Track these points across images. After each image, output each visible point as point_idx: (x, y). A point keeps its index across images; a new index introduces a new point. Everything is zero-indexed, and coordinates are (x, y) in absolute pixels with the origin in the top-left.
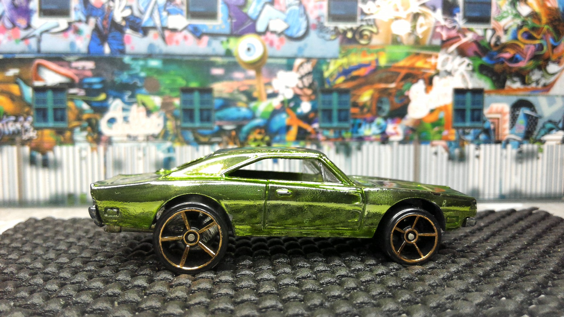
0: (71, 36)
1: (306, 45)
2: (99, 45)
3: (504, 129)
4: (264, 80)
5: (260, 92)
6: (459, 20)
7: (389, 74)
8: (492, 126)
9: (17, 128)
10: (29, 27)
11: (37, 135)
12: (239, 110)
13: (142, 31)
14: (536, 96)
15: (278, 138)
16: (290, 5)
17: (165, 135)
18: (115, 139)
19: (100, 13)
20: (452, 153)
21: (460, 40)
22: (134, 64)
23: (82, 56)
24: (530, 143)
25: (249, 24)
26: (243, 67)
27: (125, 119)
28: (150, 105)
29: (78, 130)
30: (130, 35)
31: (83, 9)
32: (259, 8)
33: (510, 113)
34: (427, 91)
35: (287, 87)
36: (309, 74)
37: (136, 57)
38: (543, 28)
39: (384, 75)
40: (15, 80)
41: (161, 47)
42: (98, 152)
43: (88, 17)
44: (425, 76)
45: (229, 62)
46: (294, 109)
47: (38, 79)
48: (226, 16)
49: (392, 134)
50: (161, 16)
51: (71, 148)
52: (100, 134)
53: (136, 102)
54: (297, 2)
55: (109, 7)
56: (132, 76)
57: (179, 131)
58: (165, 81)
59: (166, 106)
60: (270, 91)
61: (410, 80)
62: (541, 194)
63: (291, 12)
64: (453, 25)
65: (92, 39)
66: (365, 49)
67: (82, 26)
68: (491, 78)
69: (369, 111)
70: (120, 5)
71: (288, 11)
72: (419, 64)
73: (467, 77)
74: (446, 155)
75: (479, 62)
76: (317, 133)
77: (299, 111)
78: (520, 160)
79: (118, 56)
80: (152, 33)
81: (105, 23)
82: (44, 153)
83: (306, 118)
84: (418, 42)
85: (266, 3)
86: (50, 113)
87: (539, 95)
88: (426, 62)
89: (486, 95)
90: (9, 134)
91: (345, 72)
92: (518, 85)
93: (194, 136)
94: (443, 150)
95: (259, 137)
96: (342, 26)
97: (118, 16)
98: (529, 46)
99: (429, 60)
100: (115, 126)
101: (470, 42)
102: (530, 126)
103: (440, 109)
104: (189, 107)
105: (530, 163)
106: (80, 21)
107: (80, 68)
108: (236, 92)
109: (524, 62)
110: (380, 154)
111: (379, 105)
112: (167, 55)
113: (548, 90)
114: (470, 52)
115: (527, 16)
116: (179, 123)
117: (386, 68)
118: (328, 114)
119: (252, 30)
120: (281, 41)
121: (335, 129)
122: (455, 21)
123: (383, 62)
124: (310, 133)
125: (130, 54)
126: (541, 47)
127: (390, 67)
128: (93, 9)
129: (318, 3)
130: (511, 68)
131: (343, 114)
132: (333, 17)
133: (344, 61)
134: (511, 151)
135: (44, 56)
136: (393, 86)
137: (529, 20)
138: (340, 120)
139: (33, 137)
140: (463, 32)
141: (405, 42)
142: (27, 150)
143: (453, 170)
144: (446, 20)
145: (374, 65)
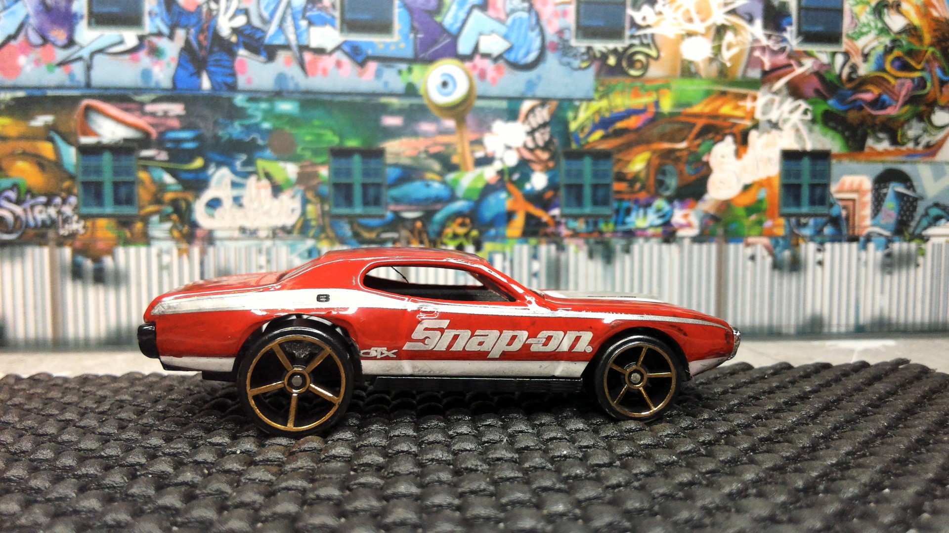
0: (144, 59)
1: (539, 77)
2: (192, 75)
3: (863, 218)
4: (470, 136)
5: (463, 155)
6: (791, 38)
7: (676, 126)
8: (844, 213)
9: (50, 216)
10: (71, 43)
11: (84, 227)
12: (428, 186)
13: (264, 54)
14: (915, 162)
15: (493, 232)
16: (513, 11)
17: (304, 228)
18: (218, 234)
19: (193, 20)
20: (779, 257)
21: (793, 71)
22: (251, 108)
23: (161, 94)
24: (905, 241)
25: (446, 41)
26: (436, 113)
27: (237, 200)
28: (279, 178)
29: (155, 218)
30: (245, 59)
31: (164, 14)
32: (462, 15)
33: (872, 191)
34: (738, 154)
35: (509, 148)
36: (544, 125)
37: (254, 97)
38: (926, 51)
39: (668, 128)
40: (47, 133)
41: (298, 79)
42: (189, 257)
43: (173, 28)
44: (735, 130)
45: (411, 105)
46: (520, 184)
47: (88, 132)
48: (407, 29)
49: (682, 226)
50: (297, 27)
51: (143, 250)
52: (194, 225)
53: (255, 173)
54: (526, 5)
55: (210, 10)
56: (248, 129)
57: (327, 220)
58: (305, 136)
59: (304, 178)
60: (480, 154)
61: (711, 135)
62: (922, 324)
63: (514, 21)
64: (782, 45)
65: (179, 65)
66: (638, 84)
67: (163, 43)
68: (842, 133)
69: (643, 187)
70: (227, 8)
71: (509, 21)
72: (726, 110)
73: (804, 131)
74: (769, 260)
75: (822, 107)
76: (558, 224)
77: (528, 187)
78: (888, 269)
79: (225, 94)
80: (282, 56)
81: (201, 37)
82: (97, 260)
83: (538, 199)
84: (723, 74)
85: (473, 7)
86: (108, 191)
87: (919, 162)
88: (737, 107)
89: (834, 161)
90: (36, 227)
91: (604, 123)
92: (885, 145)
93: (352, 228)
94: (765, 253)
95: (461, 231)
96: (600, 46)
97: (225, 26)
98: (903, 81)
99: (741, 103)
100: (219, 212)
101: (807, 74)
102: (905, 212)
103: (760, 184)
104: (343, 180)
105: (904, 273)
106: (159, 34)
107: (160, 114)
108: (423, 156)
109: (896, 107)
110: (660, 259)
111: (660, 177)
112: (307, 92)
113: (934, 154)
114: (809, 91)
115: (900, 33)
116: (327, 208)
117: (672, 115)
118: (575, 192)
119: (451, 52)
120: (498, 70)
121: (586, 217)
122: (784, 40)
123: (666, 106)
124: (546, 225)
125: (243, 92)
126: (922, 83)
127: (679, 114)
128: (183, 14)
129: (560, 8)
130: (874, 117)
131: (601, 193)
132: (585, 31)
133: (604, 103)
134: (874, 253)
135: (95, 92)
136: (683, 145)
137: (903, 38)
138: (595, 203)
139: (77, 230)
140: (797, 57)
141: (703, 73)
142: (67, 252)
143: (781, 284)
144: (769, 37)
145: (652, 110)
